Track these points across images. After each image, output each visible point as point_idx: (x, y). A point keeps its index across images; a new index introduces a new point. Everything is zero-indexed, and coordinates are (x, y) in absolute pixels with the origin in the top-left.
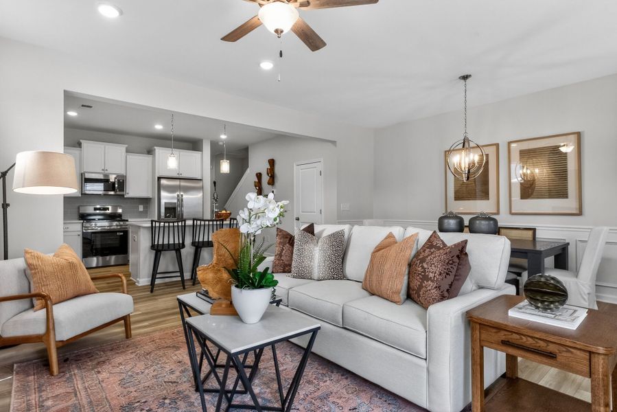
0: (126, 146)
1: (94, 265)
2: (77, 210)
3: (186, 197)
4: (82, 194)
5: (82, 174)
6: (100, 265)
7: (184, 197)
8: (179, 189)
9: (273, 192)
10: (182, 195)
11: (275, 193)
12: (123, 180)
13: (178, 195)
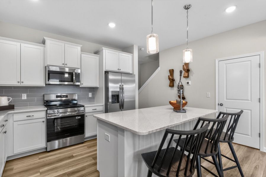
0: (81, 46)
1: (56, 147)
2: (42, 97)
3: (125, 86)
4: (46, 84)
5: (46, 67)
6: (61, 147)
7: (124, 86)
8: (121, 81)
9: (188, 83)
10: (123, 85)
11: (190, 83)
12: (79, 73)
13: (120, 85)
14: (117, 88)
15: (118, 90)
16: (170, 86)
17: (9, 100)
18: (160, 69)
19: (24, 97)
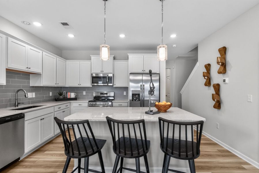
4: (92, 86)
5: (91, 74)
8: (142, 81)
9: (224, 81)
10: (144, 85)
11: (226, 81)
12: (112, 77)
13: (141, 85)
14: (137, 87)
15: (139, 89)
16: (206, 85)
17: (75, 94)
18: (198, 65)
19: (84, 93)
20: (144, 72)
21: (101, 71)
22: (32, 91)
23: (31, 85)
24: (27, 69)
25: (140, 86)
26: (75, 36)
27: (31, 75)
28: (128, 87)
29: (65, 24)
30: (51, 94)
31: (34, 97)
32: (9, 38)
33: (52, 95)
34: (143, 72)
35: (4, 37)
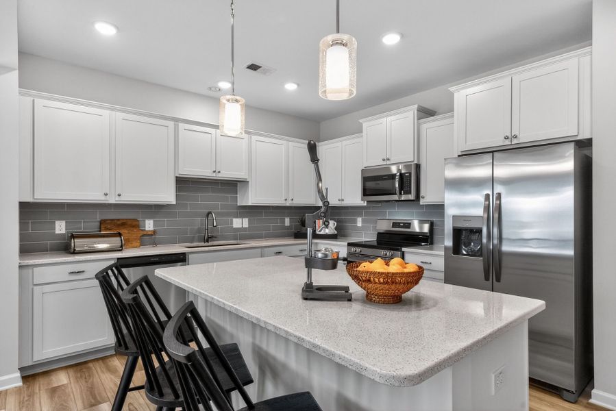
0: (416, 106)
8: (492, 179)
13: (487, 196)
15: (479, 211)
19: (359, 223)
20: (515, 141)
21: (384, 160)
22: (242, 216)
23: (238, 205)
24: (214, 175)
25: (483, 200)
26: (298, 85)
27: (239, 184)
28: (443, 205)
29: (253, 67)
30: (287, 222)
31: (247, 226)
32: (181, 126)
33: (291, 225)
34: (508, 142)
35: (171, 124)
